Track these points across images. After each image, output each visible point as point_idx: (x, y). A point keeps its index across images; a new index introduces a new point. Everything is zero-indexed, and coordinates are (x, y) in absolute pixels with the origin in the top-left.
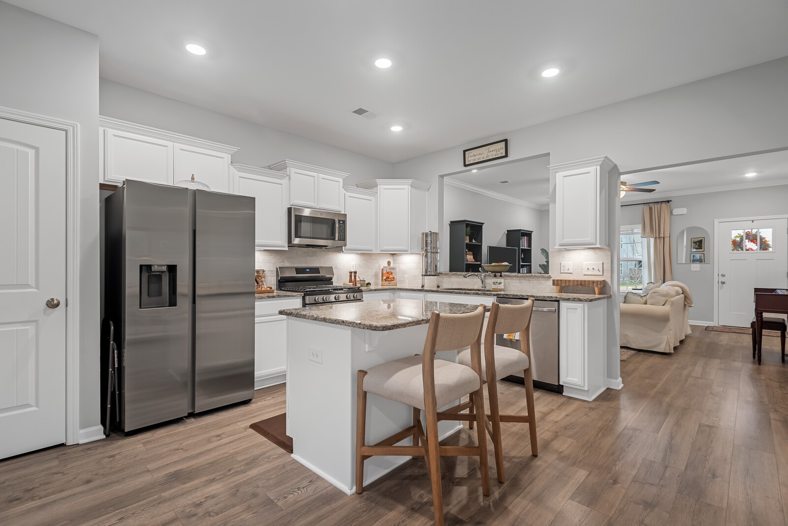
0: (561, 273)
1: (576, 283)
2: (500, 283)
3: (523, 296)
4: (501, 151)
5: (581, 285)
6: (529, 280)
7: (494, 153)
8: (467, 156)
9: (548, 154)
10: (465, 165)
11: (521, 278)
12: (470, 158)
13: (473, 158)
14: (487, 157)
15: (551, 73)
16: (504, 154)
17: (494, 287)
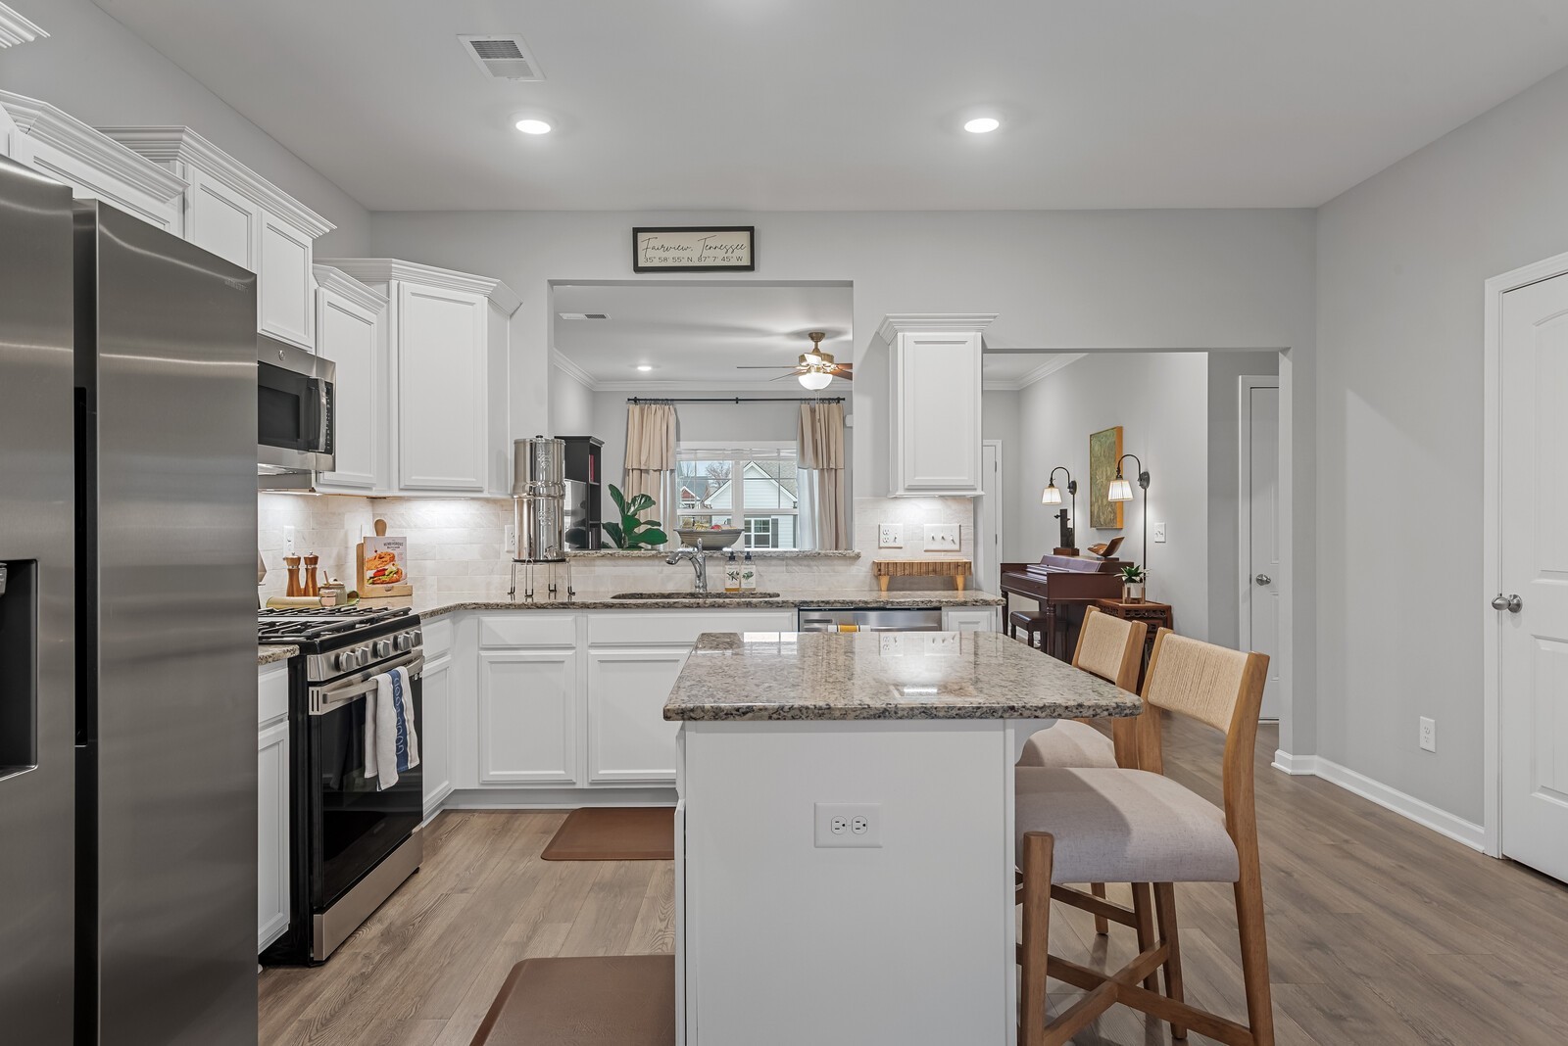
0: (880, 548)
1: (924, 569)
2: (749, 576)
3: (866, 602)
4: (738, 253)
5: (935, 571)
6: (808, 566)
7: (720, 254)
8: (641, 246)
9: (850, 284)
10: (637, 269)
11: (791, 562)
12: (650, 253)
13: (661, 254)
14: (700, 259)
15: (982, 126)
16: (746, 262)
17: (731, 584)
